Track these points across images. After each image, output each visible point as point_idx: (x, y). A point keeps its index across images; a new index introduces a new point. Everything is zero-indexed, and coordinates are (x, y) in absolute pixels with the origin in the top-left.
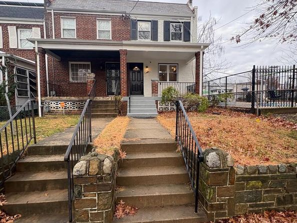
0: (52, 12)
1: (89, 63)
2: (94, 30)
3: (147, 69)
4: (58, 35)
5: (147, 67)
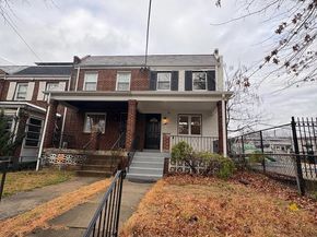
0: (79, 68)
1: (105, 114)
2: (113, 83)
5: (165, 118)
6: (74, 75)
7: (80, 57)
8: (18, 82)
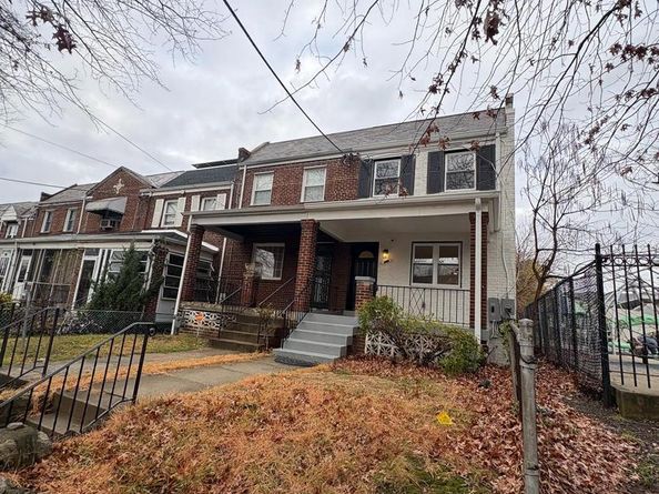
0: (245, 168)
1: (283, 245)
2: (297, 189)
3: (385, 255)
4: (246, 202)
5: (386, 251)
6: (238, 180)
7: (250, 149)
8: (166, 198)
